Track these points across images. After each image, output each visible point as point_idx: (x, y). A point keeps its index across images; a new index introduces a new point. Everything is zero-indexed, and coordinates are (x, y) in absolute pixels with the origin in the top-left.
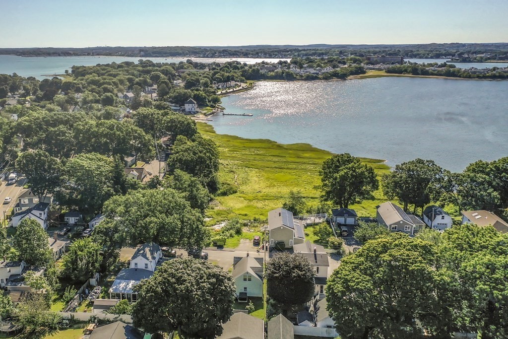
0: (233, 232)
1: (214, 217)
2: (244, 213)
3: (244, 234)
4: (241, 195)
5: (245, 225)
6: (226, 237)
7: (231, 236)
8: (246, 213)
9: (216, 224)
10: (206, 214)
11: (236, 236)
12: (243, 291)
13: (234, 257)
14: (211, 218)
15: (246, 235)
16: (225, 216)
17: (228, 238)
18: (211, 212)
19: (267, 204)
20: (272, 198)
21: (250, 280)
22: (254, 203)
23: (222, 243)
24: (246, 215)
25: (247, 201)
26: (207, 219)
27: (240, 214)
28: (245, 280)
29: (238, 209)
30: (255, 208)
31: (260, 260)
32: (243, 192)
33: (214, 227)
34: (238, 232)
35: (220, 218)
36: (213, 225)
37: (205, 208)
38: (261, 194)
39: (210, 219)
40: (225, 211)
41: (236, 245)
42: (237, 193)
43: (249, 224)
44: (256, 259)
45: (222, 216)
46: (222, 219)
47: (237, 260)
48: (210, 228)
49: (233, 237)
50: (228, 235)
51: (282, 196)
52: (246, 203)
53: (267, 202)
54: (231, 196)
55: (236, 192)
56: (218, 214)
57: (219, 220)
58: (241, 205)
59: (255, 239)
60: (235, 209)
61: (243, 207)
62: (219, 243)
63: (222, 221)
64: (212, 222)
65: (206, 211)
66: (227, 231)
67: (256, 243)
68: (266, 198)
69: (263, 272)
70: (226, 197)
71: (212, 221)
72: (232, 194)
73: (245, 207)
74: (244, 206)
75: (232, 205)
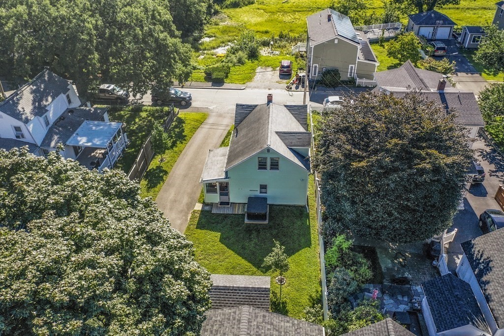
0: (242, 54)
1: (217, 35)
2: (264, 29)
3: (262, 59)
4: (260, 6)
5: (265, 44)
6: (230, 65)
7: (240, 62)
8: (268, 29)
9: (218, 47)
10: (205, 32)
11: (249, 63)
12: (258, 193)
13: (237, 105)
14: (214, 38)
15: (267, 61)
16: (234, 33)
17: (234, 65)
18: (213, 30)
19: (297, 17)
20: (304, 9)
21: (275, 165)
22: (280, 17)
23: (221, 75)
24: (267, 32)
25: (269, 14)
26: (206, 40)
27: (257, 32)
28: (262, 166)
29: (256, 25)
30: (280, 22)
31: (298, 112)
32: (263, 2)
33: (215, 51)
34: (253, 55)
35: (226, 38)
36: (214, 48)
37: (205, 24)
38: (289, 5)
39: (211, 39)
40: (235, 28)
41: (249, 78)
42: (254, 5)
43: (272, 43)
44: (290, 108)
45: (230, 34)
46: (230, 38)
47: (244, 113)
48: (209, 52)
49: (243, 64)
50: (235, 60)
51: (320, 6)
52: (266, 16)
53: (297, 15)
54: (245, 8)
55: (253, 3)
56: (224, 32)
57: (224, 40)
58: (259, 20)
59: (283, 67)
60: (250, 25)
61: (262, 22)
62: (214, 76)
63: (229, 41)
64: (214, 44)
65: (205, 28)
66: (234, 53)
67: (285, 73)
68: (297, 9)
69: (309, 144)
70: (238, 10)
71: (214, 42)
72: (246, 5)
73: (266, 21)
74: (264, 20)
75: (246, 19)
